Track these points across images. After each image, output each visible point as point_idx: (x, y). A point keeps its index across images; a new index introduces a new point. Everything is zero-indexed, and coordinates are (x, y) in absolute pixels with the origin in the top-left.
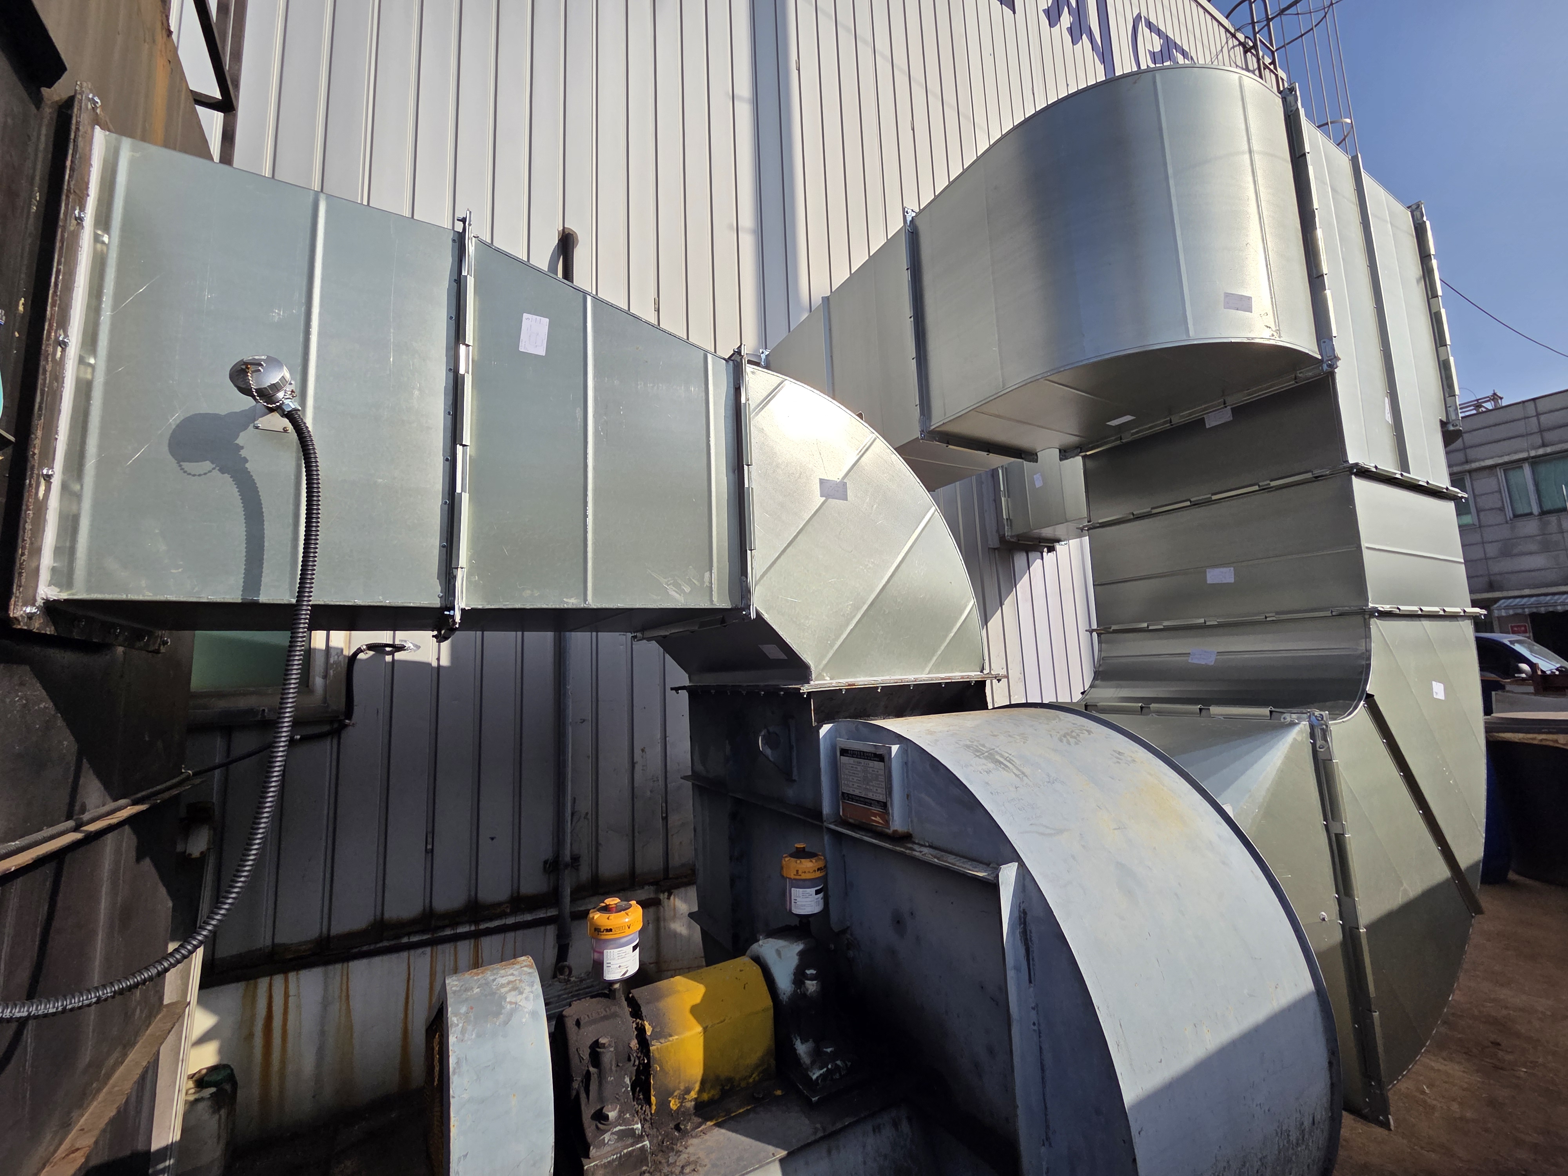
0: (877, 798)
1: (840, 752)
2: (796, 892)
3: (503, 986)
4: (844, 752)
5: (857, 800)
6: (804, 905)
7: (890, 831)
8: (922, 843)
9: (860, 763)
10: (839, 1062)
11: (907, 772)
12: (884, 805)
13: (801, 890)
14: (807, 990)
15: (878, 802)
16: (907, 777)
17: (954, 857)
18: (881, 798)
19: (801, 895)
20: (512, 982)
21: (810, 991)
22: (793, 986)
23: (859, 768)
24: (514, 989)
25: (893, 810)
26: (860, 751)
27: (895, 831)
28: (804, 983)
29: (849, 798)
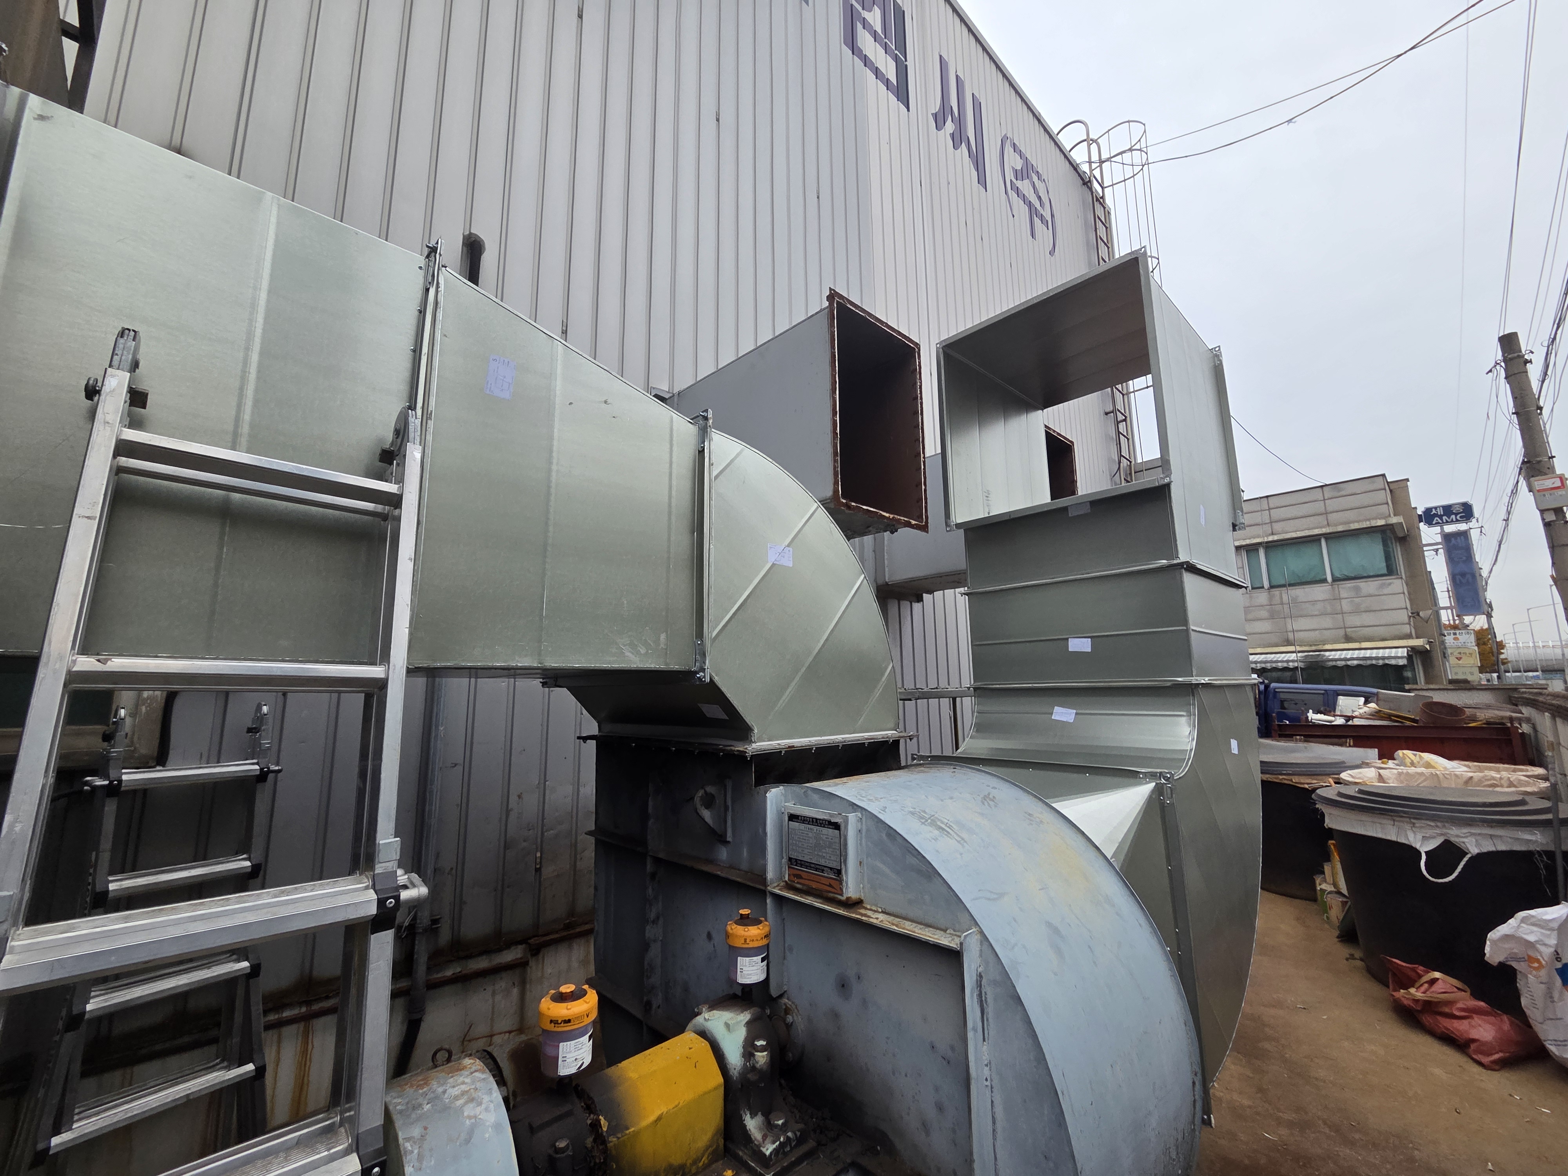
0: (830, 865)
1: (789, 817)
2: (742, 962)
3: (456, 1098)
4: (793, 817)
5: (807, 866)
6: (751, 974)
7: (843, 898)
8: (874, 908)
9: (811, 829)
10: (790, 1134)
11: (861, 840)
12: (839, 872)
13: (748, 959)
14: (757, 1063)
15: (831, 869)
16: (861, 844)
17: (910, 923)
18: (834, 865)
19: (747, 964)
20: (467, 1092)
21: (760, 1063)
22: (743, 1059)
23: (810, 835)
24: (472, 1100)
25: (847, 878)
26: (813, 818)
27: (848, 898)
28: (754, 1055)
29: (797, 863)
